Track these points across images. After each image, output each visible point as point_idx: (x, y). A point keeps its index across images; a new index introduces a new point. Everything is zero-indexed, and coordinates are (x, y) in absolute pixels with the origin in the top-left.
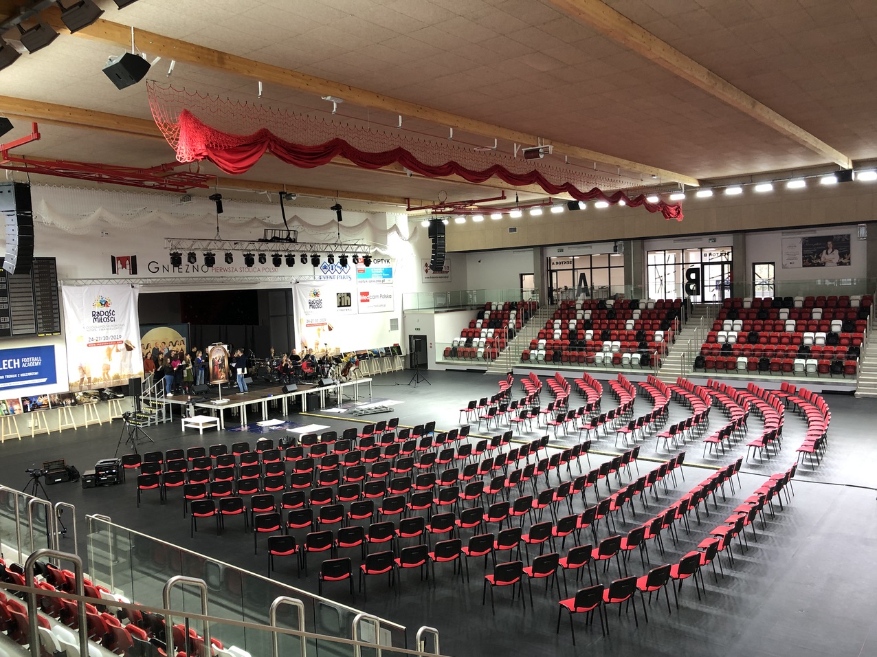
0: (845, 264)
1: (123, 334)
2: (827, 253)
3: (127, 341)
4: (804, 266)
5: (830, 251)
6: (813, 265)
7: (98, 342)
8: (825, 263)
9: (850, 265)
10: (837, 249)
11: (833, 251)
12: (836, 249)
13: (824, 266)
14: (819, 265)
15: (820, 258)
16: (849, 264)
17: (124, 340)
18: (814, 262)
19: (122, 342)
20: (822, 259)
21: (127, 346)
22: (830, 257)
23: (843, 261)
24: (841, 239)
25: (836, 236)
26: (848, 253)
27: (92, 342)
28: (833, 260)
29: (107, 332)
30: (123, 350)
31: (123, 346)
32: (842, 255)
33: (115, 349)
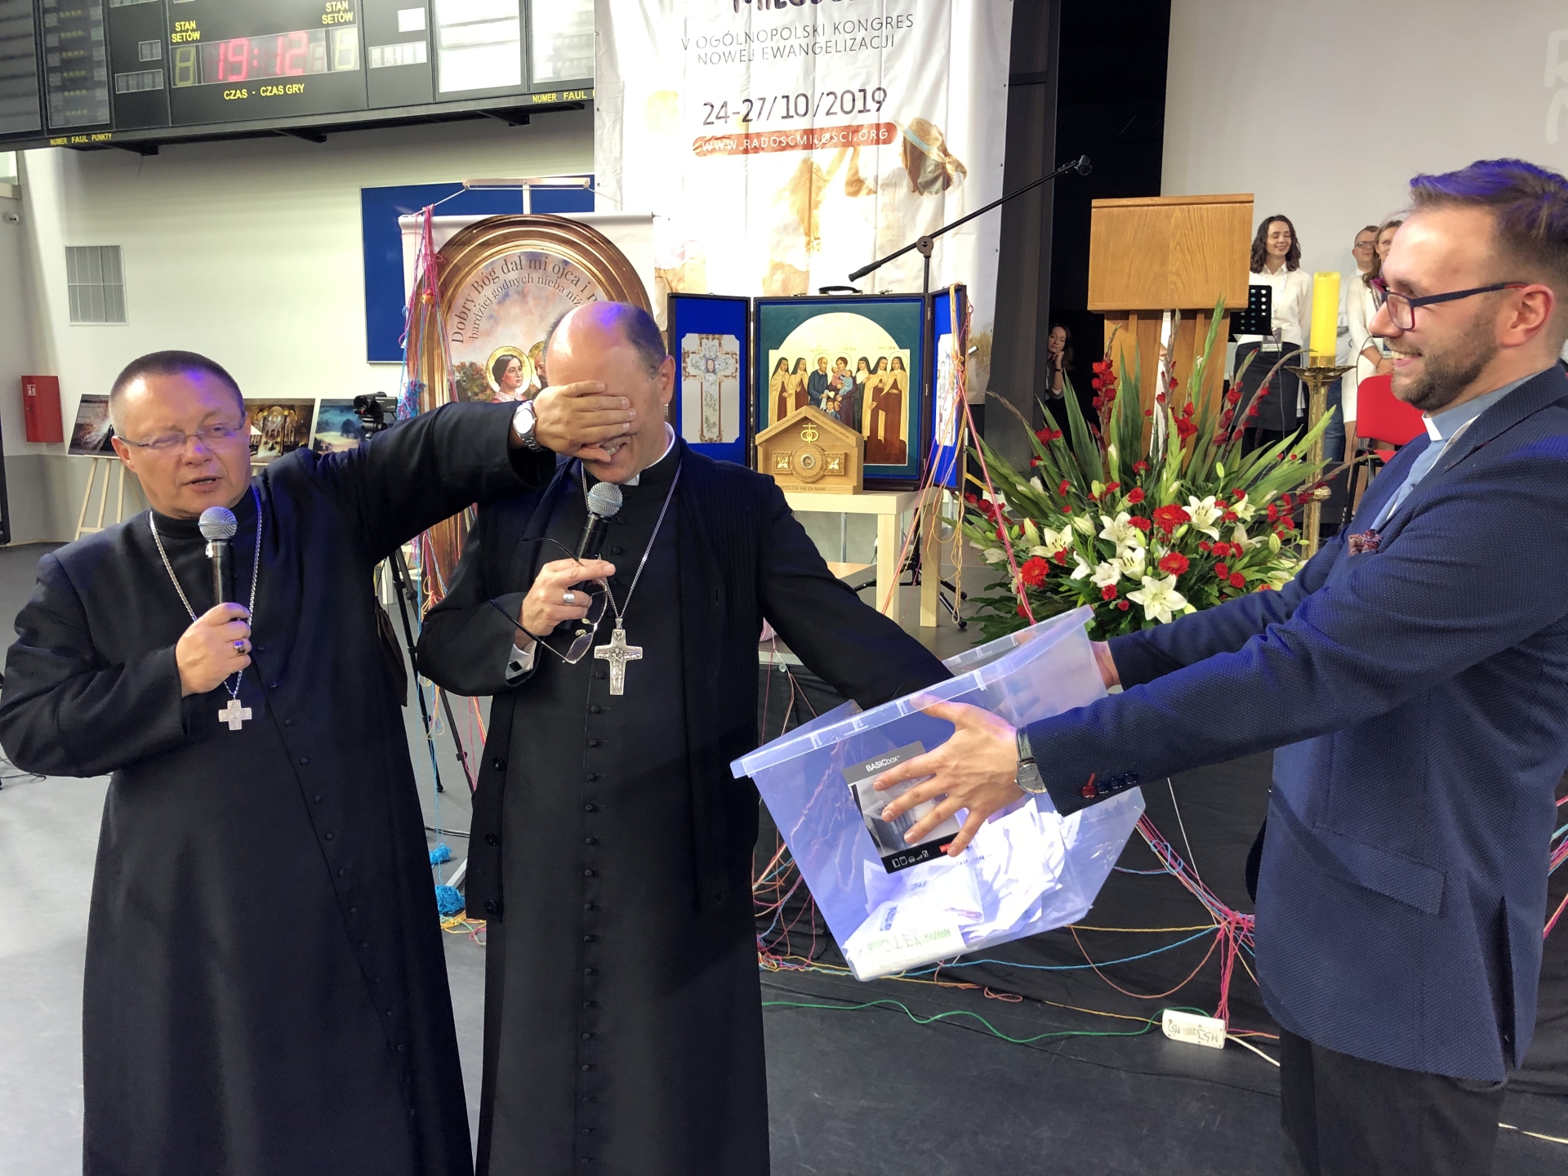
1: (897, 83)
3: (922, 128)
7: (754, 128)
17: (905, 124)
19: (891, 128)
21: (915, 157)
27: (719, 128)
29: (809, 71)
30: (891, 184)
31: (892, 157)
33: (842, 175)
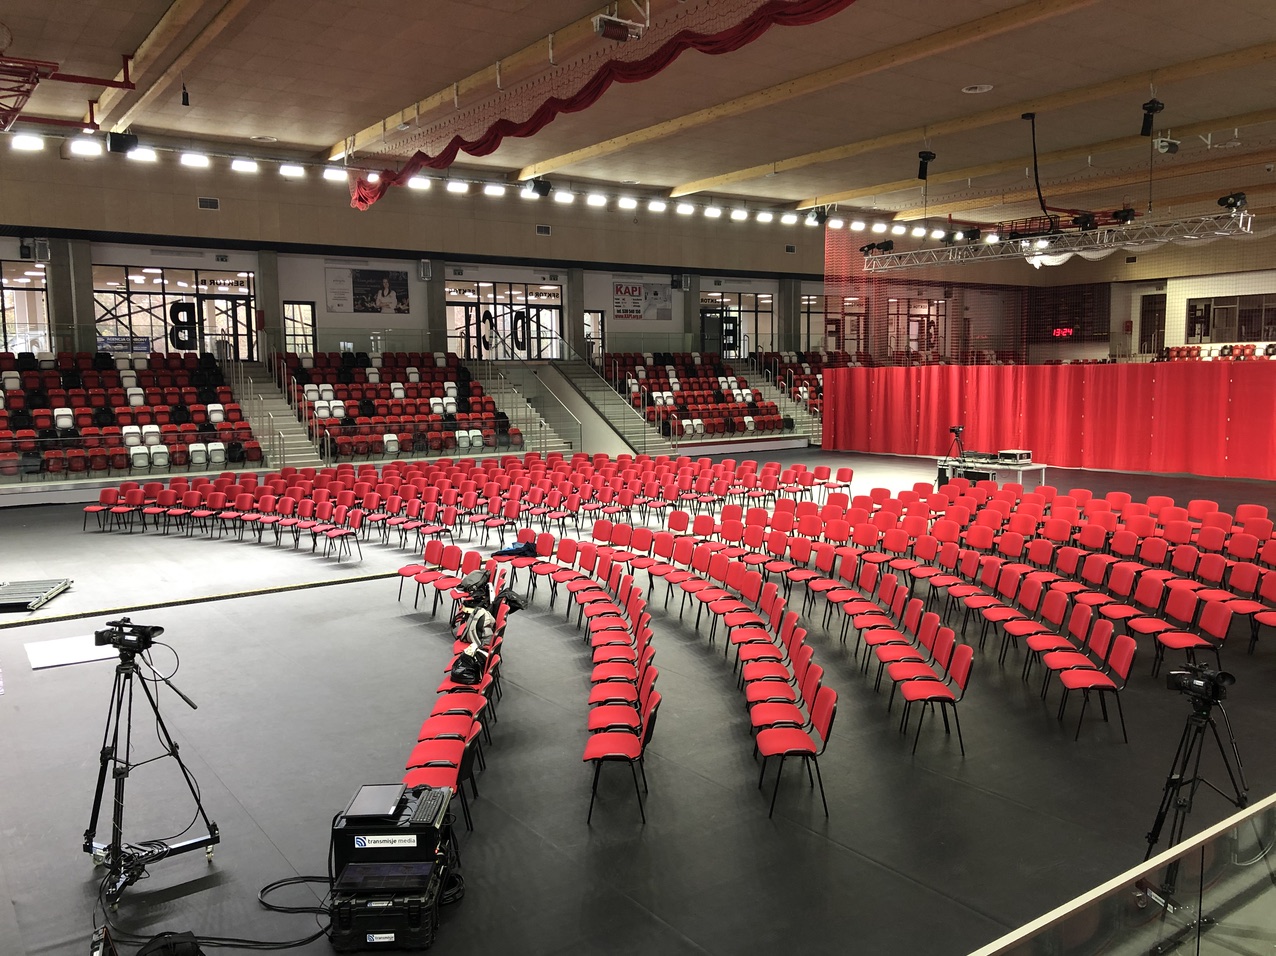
2: (383, 295)
4: (355, 311)
5: (386, 293)
6: (367, 310)
8: (381, 308)
11: (389, 292)
12: (393, 289)
13: (380, 312)
15: (375, 301)
16: (408, 311)
20: (378, 303)
22: (385, 300)
24: (398, 277)
26: (407, 297)
28: (390, 305)
32: (399, 299)
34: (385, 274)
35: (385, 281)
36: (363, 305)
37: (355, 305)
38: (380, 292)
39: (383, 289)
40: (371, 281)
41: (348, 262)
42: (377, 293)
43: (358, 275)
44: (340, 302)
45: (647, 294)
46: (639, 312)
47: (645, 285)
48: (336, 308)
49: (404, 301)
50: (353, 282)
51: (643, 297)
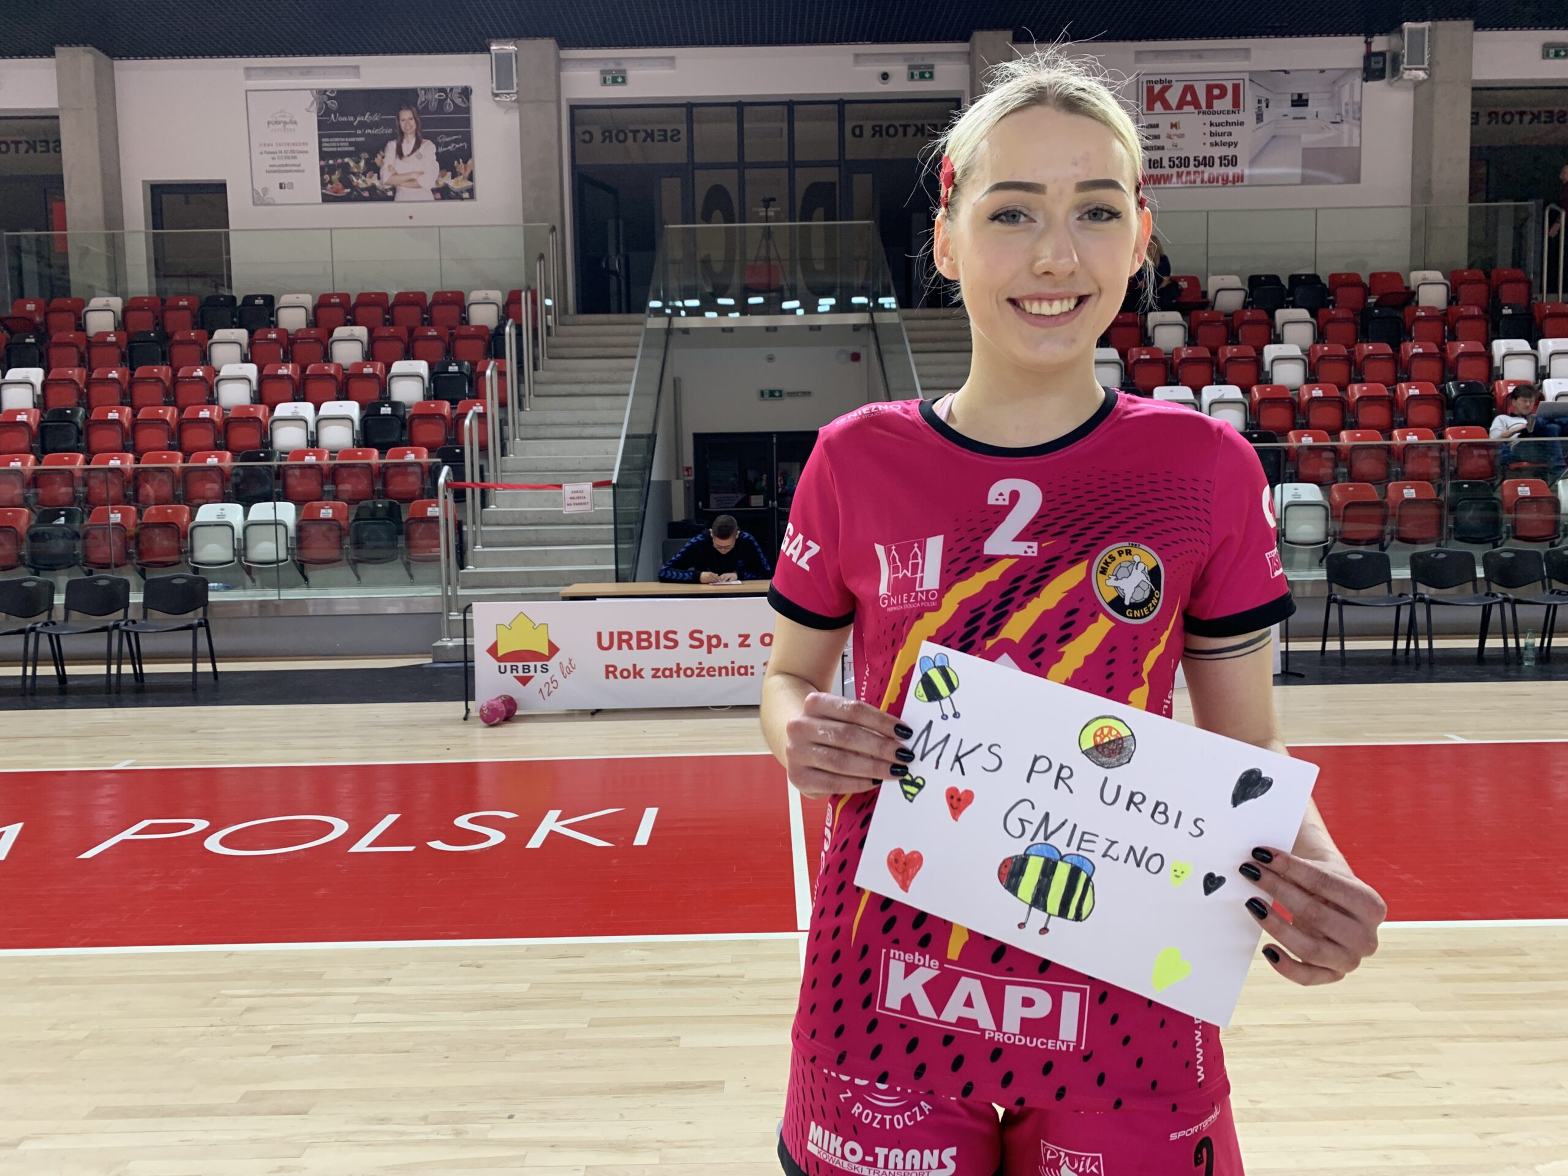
0: (458, 196)
2: (400, 153)
4: (326, 199)
5: (408, 145)
6: (355, 196)
8: (394, 189)
9: (472, 197)
10: (433, 138)
11: (418, 145)
12: (427, 136)
13: (392, 199)
14: (376, 195)
15: (376, 169)
16: (471, 191)
18: (360, 182)
20: (386, 176)
22: (405, 167)
23: (451, 183)
24: (441, 102)
25: (426, 90)
26: (466, 154)
28: (421, 180)
32: (446, 162)
34: (405, 97)
35: (406, 115)
36: (346, 182)
37: (324, 185)
38: (392, 146)
39: (399, 136)
40: (367, 118)
41: (307, 71)
42: (383, 147)
43: (333, 104)
44: (285, 178)
45: (1263, 104)
46: (1233, 161)
47: (1255, 77)
48: (275, 193)
49: (460, 166)
50: (321, 125)
51: (1247, 115)
